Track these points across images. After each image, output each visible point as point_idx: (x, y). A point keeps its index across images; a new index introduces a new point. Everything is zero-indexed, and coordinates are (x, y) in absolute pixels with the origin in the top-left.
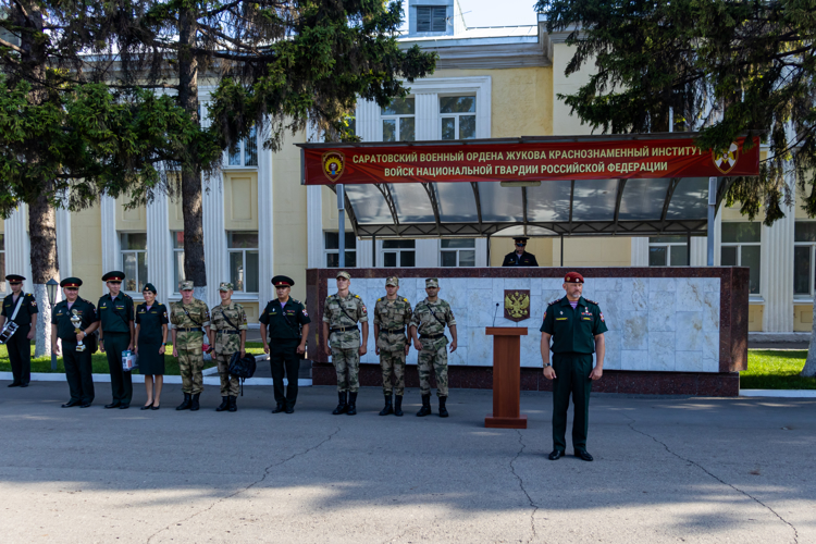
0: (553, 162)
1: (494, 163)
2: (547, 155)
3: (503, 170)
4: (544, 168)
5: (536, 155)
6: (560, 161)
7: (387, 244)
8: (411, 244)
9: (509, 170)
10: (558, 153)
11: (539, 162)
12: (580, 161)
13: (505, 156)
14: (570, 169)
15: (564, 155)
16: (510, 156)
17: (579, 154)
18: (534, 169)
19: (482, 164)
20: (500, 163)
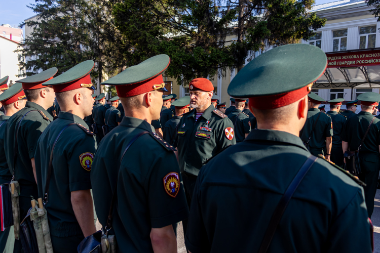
0: (362, 59)
1: (337, 61)
2: (359, 56)
3: (340, 63)
4: (357, 62)
5: (355, 57)
6: (365, 58)
7: (332, 91)
8: (342, 90)
9: (343, 63)
10: (364, 55)
11: (356, 60)
12: (374, 58)
13: (342, 58)
14: (369, 61)
15: (367, 56)
16: (344, 57)
17: (373, 55)
18: (353, 62)
19: (333, 61)
20: (340, 60)
